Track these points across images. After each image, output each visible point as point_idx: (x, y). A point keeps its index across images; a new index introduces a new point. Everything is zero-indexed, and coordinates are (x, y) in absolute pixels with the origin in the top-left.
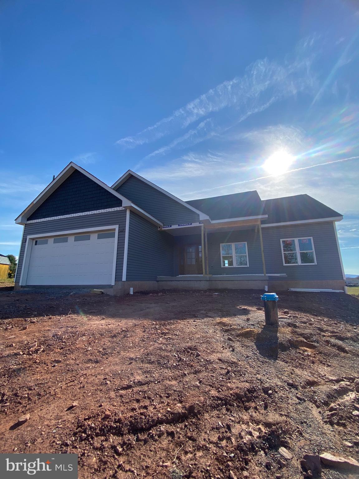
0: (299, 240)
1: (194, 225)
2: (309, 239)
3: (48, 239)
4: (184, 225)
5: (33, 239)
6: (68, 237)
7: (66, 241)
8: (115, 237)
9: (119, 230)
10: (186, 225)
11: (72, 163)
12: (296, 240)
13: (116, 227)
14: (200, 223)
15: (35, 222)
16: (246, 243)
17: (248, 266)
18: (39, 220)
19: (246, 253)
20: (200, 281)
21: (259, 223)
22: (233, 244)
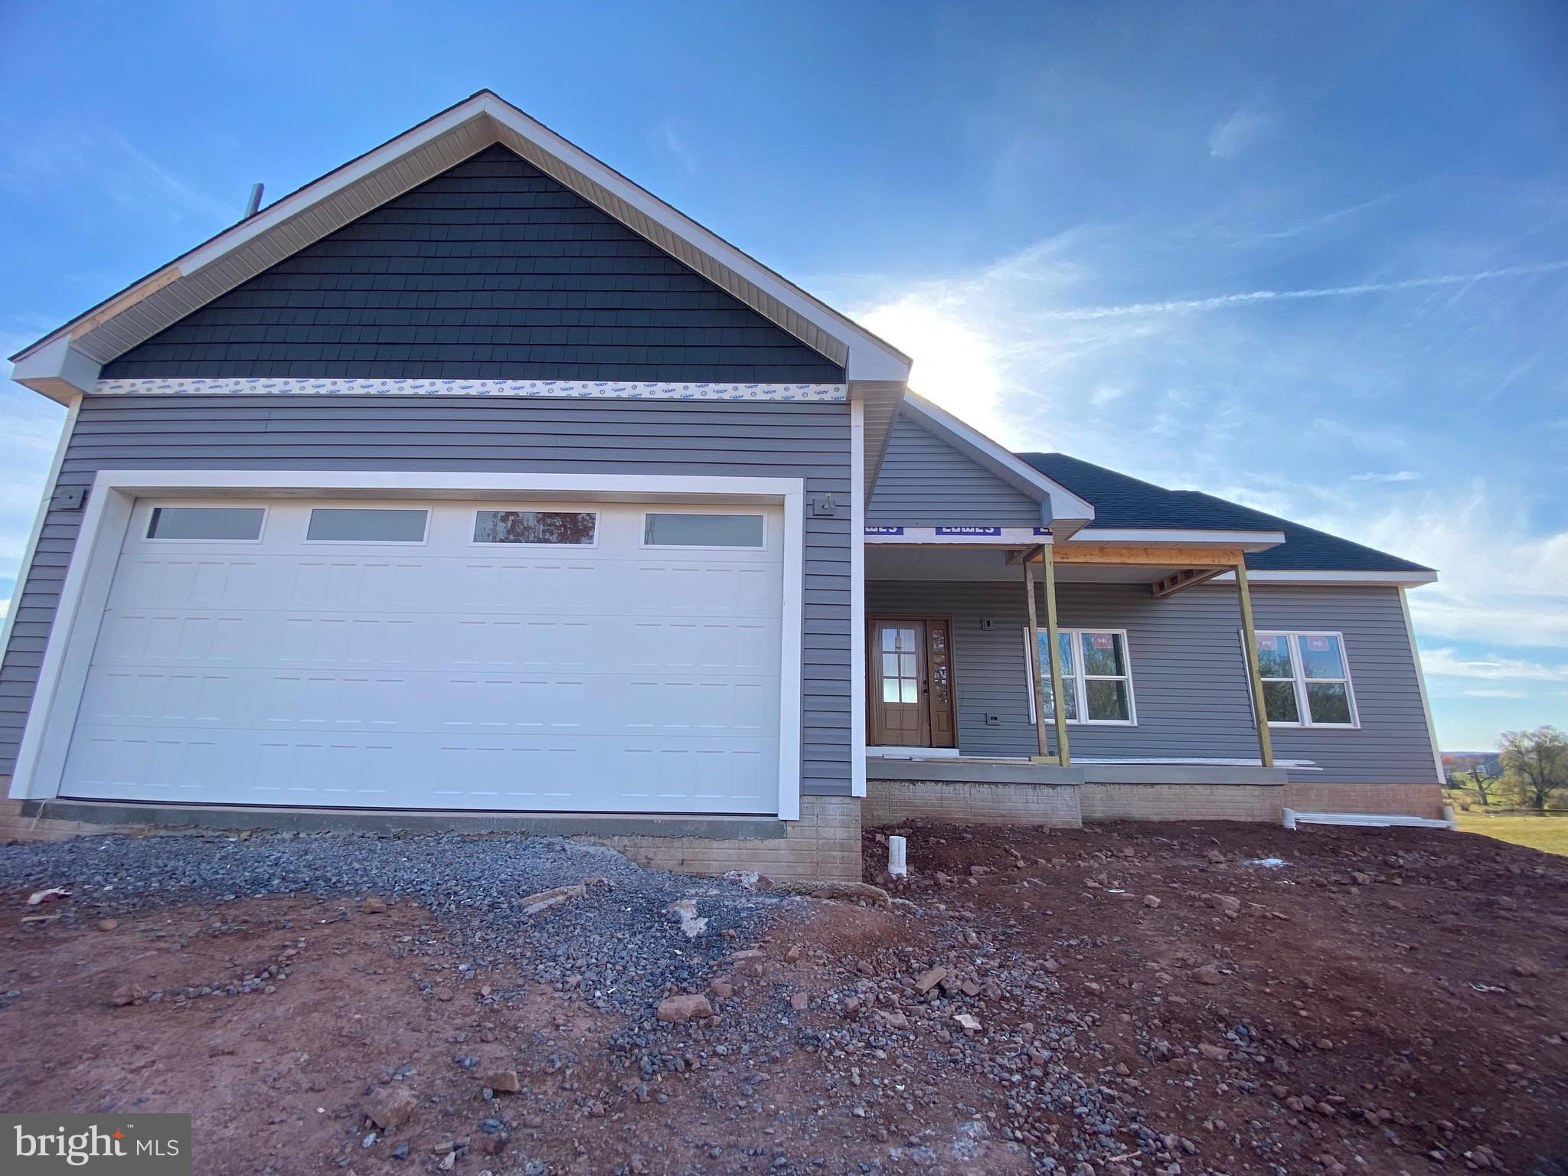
0: (1301, 638)
1: (1008, 536)
3: (267, 508)
4: (961, 533)
5: (136, 497)
6: (429, 509)
7: (413, 530)
9: (806, 506)
10: (975, 534)
12: (1293, 639)
14: (1037, 532)
15: (169, 391)
16: (1122, 632)
17: (1133, 721)
18: (207, 386)
19: (1120, 671)
20: (1054, 786)
21: (1240, 562)
22: (1076, 634)
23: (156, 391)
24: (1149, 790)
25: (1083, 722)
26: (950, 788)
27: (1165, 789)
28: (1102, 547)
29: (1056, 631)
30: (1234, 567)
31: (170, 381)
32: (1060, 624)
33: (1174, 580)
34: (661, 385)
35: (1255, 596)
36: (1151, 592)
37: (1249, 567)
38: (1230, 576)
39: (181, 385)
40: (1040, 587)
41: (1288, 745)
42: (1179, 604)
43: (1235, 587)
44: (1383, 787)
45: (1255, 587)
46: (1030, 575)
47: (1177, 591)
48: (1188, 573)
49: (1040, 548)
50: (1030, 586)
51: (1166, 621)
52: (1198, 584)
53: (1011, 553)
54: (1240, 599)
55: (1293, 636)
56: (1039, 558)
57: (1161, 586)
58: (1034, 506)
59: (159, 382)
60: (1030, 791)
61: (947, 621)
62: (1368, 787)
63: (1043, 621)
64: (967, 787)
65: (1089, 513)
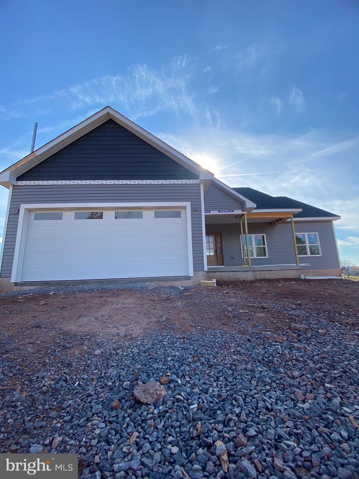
0: (308, 234)
1: (237, 212)
2: (315, 234)
3: (63, 212)
4: (224, 212)
5: (30, 211)
9: (191, 208)
10: (228, 212)
11: (108, 109)
13: (188, 204)
14: (243, 211)
15: (35, 184)
16: (265, 235)
17: (267, 257)
18: (45, 183)
19: (264, 245)
20: (247, 271)
21: (292, 216)
22: (253, 236)
23: (32, 184)
24: (270, 272)
25: (255, 258)
26: (223, 273)
27: (274, 271)
28: (259, 214)
29: (248, 235)
30: (290, 218)
31: (36, 182)
32: (249, 233)
33: (277, 221)
34: (156, 181)
35: (296, 224)
36: (272, 224)
37: (294, 217)
38: (290, 220)
39: (39, 182)
40: (244, 224)
41: (302, 260)
42: (279, 227)
43: (290, 222)
44: (327, 270)
45: (295, 222)
46: (241, 221)
47: (278, 224)
48: (280, 219)
49: (243, 215)
50: (241, 224)
51: (275, 232)
52: (283, 222)
53: (237, 216)
54: (292, 225)
55: (306, 234)
56: (243, 217)
57: (274, 223)
58: (242, 205)
59: (33, 182)
60: (242, 273)
61: (221, 234)
62: (323, 270)
63: (244, 233)
64: (227, 273)
65: (255, 206)
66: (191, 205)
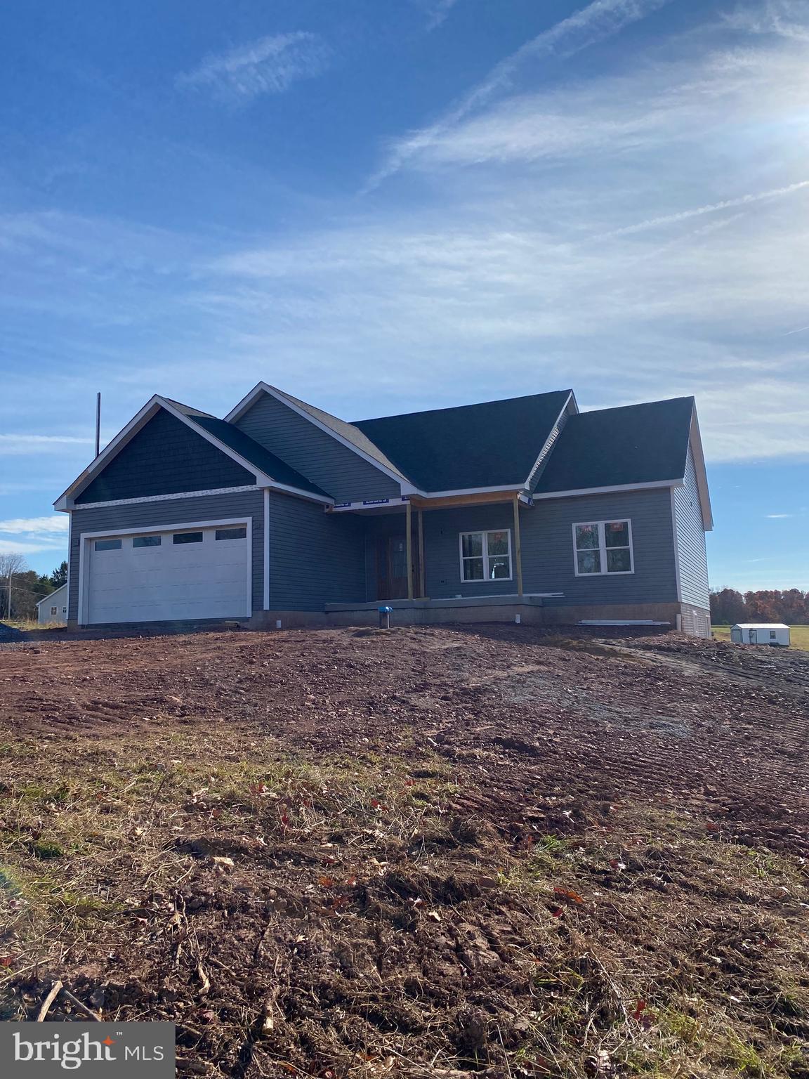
1: (394, 502)
2: (624, 523)
3: (122, 540)
4: (373, 503)
5: (91, 539)
6: (161, 536)
7: (158, 543)
8: (245, 537)
9: (253, 525)
10: (379, 503)
11: (156, 397)
12: (601, 525)
13: (248, 520)
14: (403, 499)
15: (92, 507)
16: (508, 531)
17: (511, 578)
19: (507, 552)
21: (514, 497)
22: (484, 535)
25: (485, 580)
66: (253, 521)
